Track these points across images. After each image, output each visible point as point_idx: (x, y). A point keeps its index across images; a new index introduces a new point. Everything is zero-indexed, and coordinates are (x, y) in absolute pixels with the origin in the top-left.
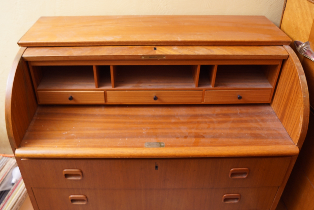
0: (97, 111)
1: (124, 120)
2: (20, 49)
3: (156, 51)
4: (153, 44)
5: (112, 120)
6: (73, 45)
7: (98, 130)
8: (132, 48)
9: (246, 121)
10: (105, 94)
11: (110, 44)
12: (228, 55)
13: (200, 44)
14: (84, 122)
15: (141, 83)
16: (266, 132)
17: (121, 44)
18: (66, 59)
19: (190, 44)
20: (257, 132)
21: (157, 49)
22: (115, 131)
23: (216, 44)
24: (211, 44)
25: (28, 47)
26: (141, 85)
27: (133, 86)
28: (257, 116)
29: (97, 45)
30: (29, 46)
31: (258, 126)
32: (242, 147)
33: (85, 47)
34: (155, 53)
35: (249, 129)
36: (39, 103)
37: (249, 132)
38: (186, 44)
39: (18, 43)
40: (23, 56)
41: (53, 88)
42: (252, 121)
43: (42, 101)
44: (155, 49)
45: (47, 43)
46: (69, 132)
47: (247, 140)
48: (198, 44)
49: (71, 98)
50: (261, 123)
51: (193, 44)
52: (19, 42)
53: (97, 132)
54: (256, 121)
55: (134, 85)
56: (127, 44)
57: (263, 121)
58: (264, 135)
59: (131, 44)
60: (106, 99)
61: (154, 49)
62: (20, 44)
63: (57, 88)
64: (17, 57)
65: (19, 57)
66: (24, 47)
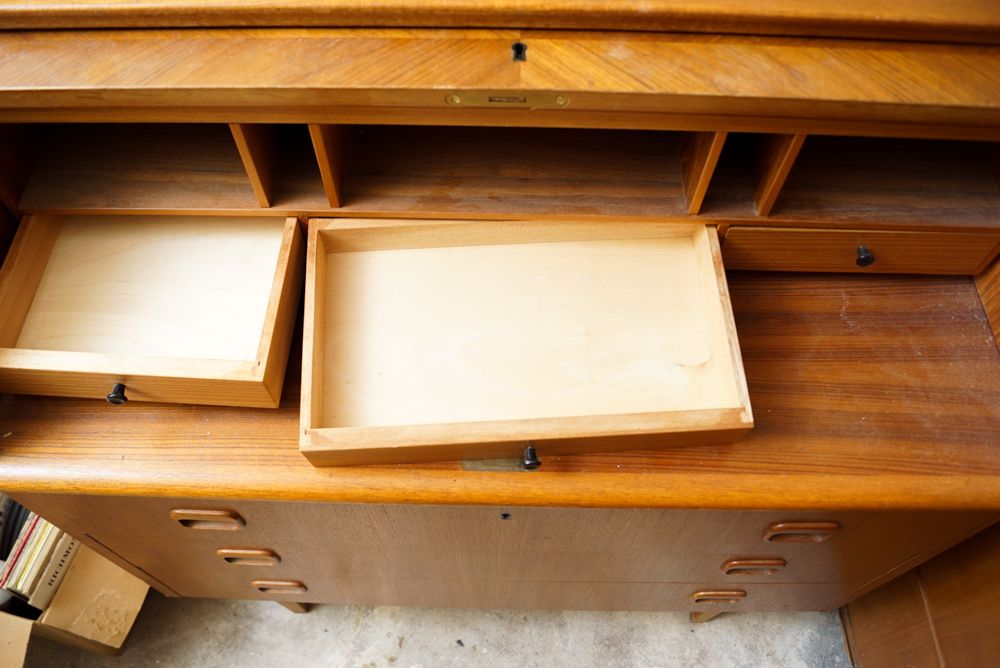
3: (521, 64)
4: (511, 25)
8: (408, 41)
9: (868, 355)
11: (297, 22)
12: (873, 105)
13: (741, 31)
16: (939, 411)
17: (352, 22)
19: (692, 29)
20: (907, 407)
21: (528, 53)
23: (823, 33)
24: (796, 33)
28: (914, 330)
31: (913, 381)
32: (840, 479)
34: (518, 79)
35: (876, 391)
37: (876, 407)
38: (674, 27)
42: (891, 355)
44: (519, 51)
47: (862, 448)
48: (733, 31)
50: (927, 366)
51: (709, 30)
54: (908, 356)
56: (379, 22)
57: (936, 355)
58: (929, 425)
59: (400, 22)
61: (512, 53)
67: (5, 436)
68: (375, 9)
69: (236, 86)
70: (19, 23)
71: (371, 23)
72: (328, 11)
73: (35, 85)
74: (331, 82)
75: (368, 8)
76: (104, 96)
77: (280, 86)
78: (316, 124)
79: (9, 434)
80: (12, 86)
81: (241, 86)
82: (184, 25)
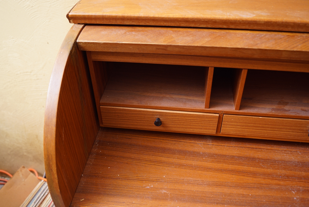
0: (200, 146)
1: (252, 169)
2: (73, 27)
5: (231, 167)
6: (173, 24)
7: (209, 185)
8: (294, 36)
10: (220, 119)
11: (247, 27)
14: (180, 166)
15: (286, 104)
18: (160, 52)
22: (241, 191)
25: (86, 25)
26: (287, 108)
27: (273, 109)
29: (220, 26)
30: (87, 22)
33: (197, 30)
36: (101, 125)
39: (68, 16)
40: (77, 41)
41: (128, 102)
43: (106, 122)
45: (123, 18)
46: (156, 185)
49: (158, 123)
52: (70, 14)
53: (207, 189)
55: (275, 107)
56: (281, 29)
60: (219, 128)
62: (71, 19)
63: (135, 103)
64: (66, 43)
65: (70, 42)
66: (78, 25)
67: (81, 200)
68: (282, 22)
69: (228, 47)
70: (133, 22)
71: (277, 29)
72: (263, 23)
73: (141, 42)
74: (268, 47)
75: (280, 22)
76: (169, 49)
77: (246, 47)
78: (246, 69)
79: (83, 199)
80: (131, 42)
81: (229, 47)
82: (200, 26)
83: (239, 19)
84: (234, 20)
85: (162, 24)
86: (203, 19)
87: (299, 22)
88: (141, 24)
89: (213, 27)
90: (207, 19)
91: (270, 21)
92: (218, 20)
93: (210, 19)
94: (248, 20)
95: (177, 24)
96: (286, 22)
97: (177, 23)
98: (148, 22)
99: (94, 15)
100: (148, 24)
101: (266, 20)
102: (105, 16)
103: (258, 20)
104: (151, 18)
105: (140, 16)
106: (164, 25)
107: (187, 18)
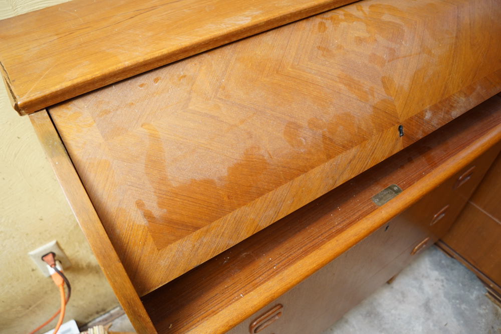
39: (16, 107)
52: (20, 102)
62: (24, 109)
64: (50, 146)
65: (56, 143)
66: (36, 113)
79: (171, 325)
83: (240, 29)
84: (235, 31)
85: (156, 66)
86: (203, 42)
87: (295, 11)
88: (129, 76)
89: (215, 47)
90: (208, 41)
91: (269, 19)
92: (219, 37)
93: (210, 39)
94: (249, 25)
95: (175, 59)
96: (284, 15)
97: (174, 57)
98: (138, 70)
99: (61, 90)
100: (138, 73)
101: (265, 20)
102: (78, 84)
103: (258, 23)
104: (141, 63)
105: (127, 66)
106: (158, 67)
107: (186, 48)
